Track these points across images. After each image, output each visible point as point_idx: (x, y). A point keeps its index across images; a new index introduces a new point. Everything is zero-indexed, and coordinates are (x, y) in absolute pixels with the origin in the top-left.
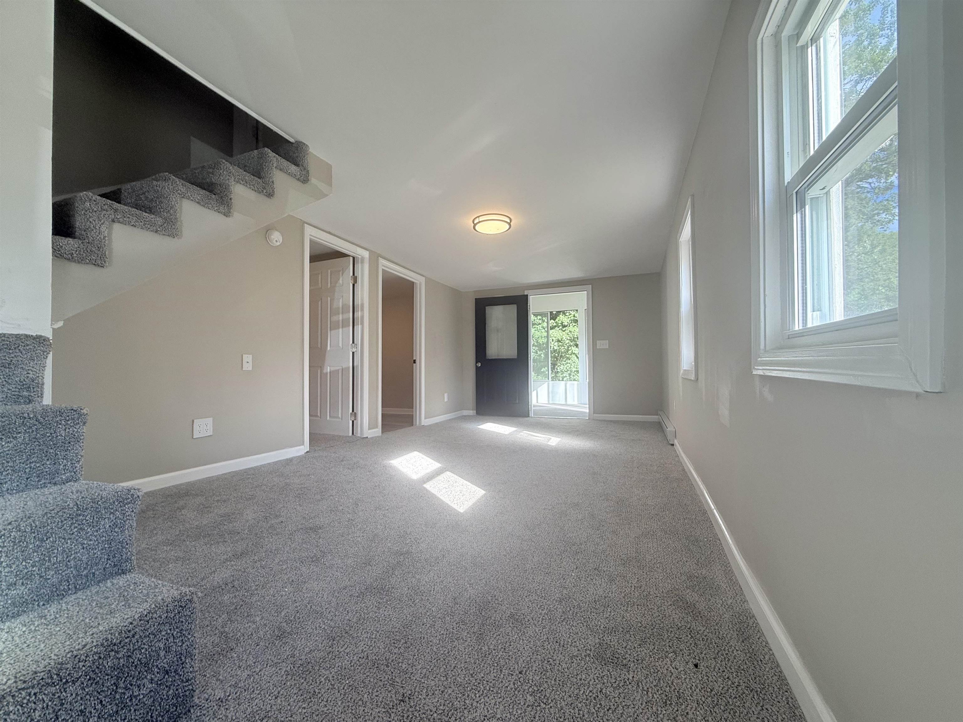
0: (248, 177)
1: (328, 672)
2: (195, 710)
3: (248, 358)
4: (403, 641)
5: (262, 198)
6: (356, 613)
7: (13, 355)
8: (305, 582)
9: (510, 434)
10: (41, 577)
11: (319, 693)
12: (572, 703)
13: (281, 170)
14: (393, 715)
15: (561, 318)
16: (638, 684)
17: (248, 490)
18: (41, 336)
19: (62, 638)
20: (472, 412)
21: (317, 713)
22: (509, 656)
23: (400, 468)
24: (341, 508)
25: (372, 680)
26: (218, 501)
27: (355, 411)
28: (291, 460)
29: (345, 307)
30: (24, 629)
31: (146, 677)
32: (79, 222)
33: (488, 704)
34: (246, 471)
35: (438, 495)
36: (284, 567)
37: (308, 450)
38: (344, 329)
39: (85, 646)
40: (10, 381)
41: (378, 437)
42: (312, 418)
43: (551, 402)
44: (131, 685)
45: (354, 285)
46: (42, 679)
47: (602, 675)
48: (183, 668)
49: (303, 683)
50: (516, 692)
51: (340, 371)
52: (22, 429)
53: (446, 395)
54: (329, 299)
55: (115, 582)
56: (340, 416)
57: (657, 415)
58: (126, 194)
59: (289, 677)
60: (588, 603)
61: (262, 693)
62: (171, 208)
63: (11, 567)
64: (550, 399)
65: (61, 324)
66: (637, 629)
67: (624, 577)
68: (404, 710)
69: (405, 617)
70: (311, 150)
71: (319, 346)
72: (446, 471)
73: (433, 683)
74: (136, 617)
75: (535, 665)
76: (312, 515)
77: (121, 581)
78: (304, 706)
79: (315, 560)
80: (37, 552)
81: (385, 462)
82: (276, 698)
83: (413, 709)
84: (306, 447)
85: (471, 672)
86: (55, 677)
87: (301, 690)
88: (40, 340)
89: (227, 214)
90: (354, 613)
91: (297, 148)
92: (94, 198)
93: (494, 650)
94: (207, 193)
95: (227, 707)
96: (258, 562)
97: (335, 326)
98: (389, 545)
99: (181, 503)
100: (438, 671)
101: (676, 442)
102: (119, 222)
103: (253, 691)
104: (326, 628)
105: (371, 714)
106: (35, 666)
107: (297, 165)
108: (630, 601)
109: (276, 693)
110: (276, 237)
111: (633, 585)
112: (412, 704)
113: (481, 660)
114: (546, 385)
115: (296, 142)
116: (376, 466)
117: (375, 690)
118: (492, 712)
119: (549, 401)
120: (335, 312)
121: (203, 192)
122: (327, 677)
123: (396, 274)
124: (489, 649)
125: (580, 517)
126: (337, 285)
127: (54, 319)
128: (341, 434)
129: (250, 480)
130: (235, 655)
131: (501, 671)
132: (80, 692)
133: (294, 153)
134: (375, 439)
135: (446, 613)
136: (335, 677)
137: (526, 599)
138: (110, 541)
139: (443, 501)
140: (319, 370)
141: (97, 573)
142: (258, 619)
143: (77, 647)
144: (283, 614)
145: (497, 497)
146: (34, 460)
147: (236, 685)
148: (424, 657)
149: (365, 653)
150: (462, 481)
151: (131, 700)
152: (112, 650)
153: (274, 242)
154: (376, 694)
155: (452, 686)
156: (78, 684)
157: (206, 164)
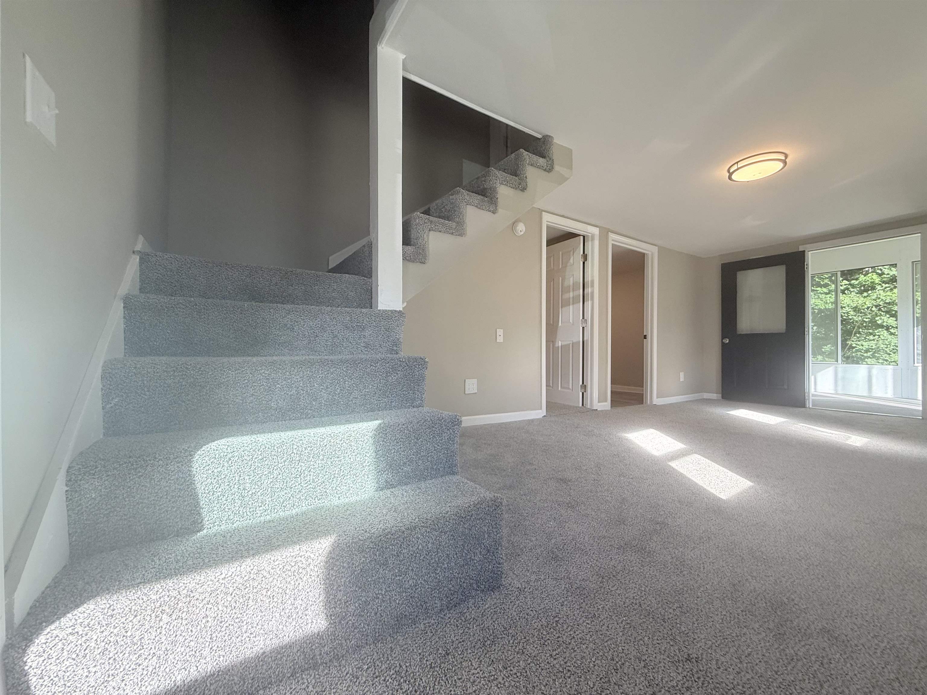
0: (509, 177)
1: (603, 603)
2: (503, 588)
3: (500, 332)
4: (676, 605)
5: (518, 193)
6: (620, 562)
7: (390, 323)
8: (566, 522)
9: (777, 425)
11: (599, 617)
13: (531, 165)
14: (680, 669)
17: (504, 439)
18: (399, 310)
20: (714, 396)
21: (601, 633)
22: (831, 674)
23: (637, 441)
24: (584, 468)
25: (650, 627)
26: (485, 444)
27: (585, 384)
28: (532, 421)
29: (576, 285)
30: (413, 492)
31: (478, 548)
32: (413, 234)
34: (500, 425)
35: (689, 476)
36: (546, 505)
37: (545, 414)
38: (574, 305)
39: (447, 512)
40: (389, 340)
41: (608, 410)
42: (548, 388)
43: (840, 392)
44: (471, 550)
45: (584, 263)
46: (431, 524)
48: (497, 552)
49: (582, 603)
51: (571, 346)
52: (400, 369)
53: (682, 375)
54: (561, 279)
55: (451, 478)
56: (570, 387)
58: (433, 211)
59: (569, 594)
61: (550, 597)
62: (461, 213)
63: (405, 452)
64: (839, 388)
65: (406, 304)
68: (693, 669)
70: (555, 141)
71: (552, 323)
72: (693, 453)
73: (723, 659)
74: (472, 503)
76: (560, 469)
77: (454, 479)
78: (587, 622)
79: (570, 506)
81: (619, 434)
82: (562, 606)
83: (703, 673)
84: (540, 413)
85: (776, 669)
86: (436, 526)
87: (582, 607)
89: (494, 212)
90: (618, 562)
91: (544, 143)
92: (420, 215)
93: (805, 658)
94: (482, 197)
95: (525, 596)
96: (524, 496)
97: (566, 303)
98: (641, 511)
100: (727, 649)
102: (433, 230)
103: (542, 593)
104: (593, 565)
105: (656, 657)
106: (426, 515)
107: (544, 157)
109: (561, 601)
110: (521, 228)
112: (702, 669)
113: (786, 661)
114: (831, 369)
115: (543, 136)
116: (611, 437)
117: (656, 638)
119: (836, 390)
120: (566, 290)
121: (480, 197)
122: (604, 607)
123: (625, 248)
124: (797, 654)
126: (568, 264)
127: (403, 301)
128: (571, 404)
130: (522, 561)
131: (821, 686)
132: (448, 542)
133: (541, 147)
134: (604, 413)
135: (725, 595)
136: (611, 610)
137: (846, 619)
138: (447, 449)
139: (695, 482)
140: (551, 345)
141: (441, 469)
142: (534, 539)
143: (444, 512)
144: (553, 542)
145: (772, 492)
146: (405, 389)
147: (528, 582)
148: (707, 629)
149: (637, 601)
150: (717, 466)
151: (470, 561)
152: (462, 521)
153: (519, 232)
154: (658, 642)
155: (750, 671)
156: (447, 535)
157: (480, 175)
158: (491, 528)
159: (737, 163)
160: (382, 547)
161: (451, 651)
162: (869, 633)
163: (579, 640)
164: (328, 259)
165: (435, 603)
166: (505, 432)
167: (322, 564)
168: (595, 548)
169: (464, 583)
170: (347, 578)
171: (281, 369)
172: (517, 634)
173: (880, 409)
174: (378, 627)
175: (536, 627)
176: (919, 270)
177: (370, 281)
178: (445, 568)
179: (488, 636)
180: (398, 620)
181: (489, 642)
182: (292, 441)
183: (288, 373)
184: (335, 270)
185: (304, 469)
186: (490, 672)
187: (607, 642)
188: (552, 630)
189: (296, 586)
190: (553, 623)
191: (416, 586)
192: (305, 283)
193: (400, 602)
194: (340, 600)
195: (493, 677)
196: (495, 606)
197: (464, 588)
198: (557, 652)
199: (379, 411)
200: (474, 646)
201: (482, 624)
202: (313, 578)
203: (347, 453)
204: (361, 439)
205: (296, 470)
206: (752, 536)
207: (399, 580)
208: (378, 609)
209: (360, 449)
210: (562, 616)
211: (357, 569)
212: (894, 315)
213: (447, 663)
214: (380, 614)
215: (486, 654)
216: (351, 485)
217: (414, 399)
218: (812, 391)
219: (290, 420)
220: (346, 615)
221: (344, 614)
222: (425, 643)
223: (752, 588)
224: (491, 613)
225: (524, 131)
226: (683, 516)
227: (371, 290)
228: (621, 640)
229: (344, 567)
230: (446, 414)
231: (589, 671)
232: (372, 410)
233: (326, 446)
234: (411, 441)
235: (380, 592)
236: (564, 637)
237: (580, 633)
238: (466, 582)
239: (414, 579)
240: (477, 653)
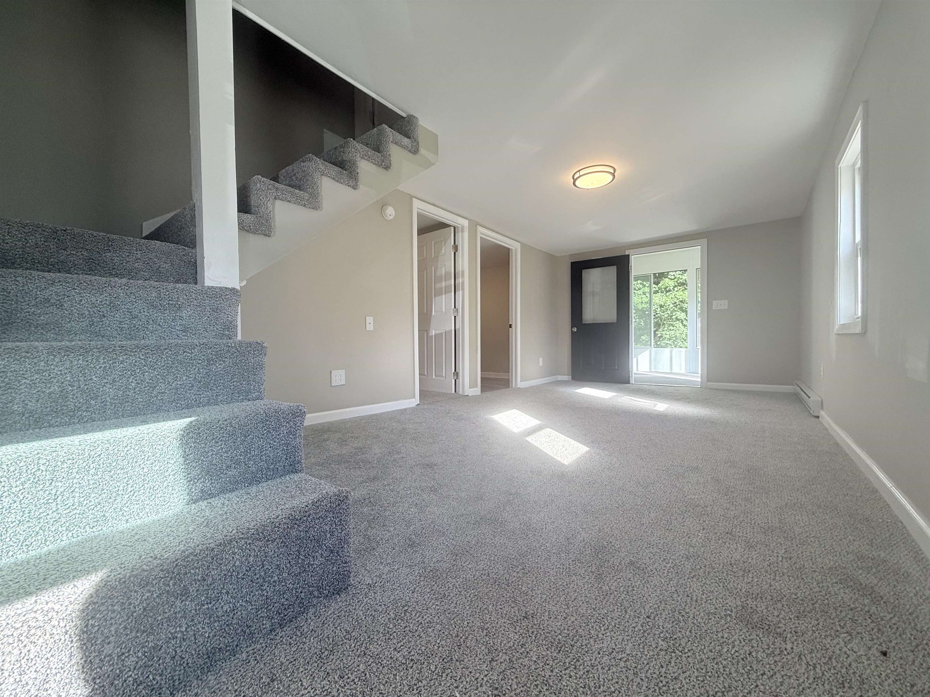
0: (371, 152)
1: (454, 580)
2: (351, 588)
3: (370, 320)
4: (520, 567)
5: (381, 170)
6: (474, 537)
7: (218, 302)
8: (427, 507)
9: (610, 398)
10: (246, 464)
11: (449, 596)
12: (714, 658)
13: (395, 143)
14: (518, 628)
15: (666, 282)
16: (800, 656)
17: (373, 431)
18: (235, 289)
19: (262, 509)
20: (567, 378)
21: (449, 611)
22: (633, 600)
23: (501, 421)
24: (451, 451)
25: (495, 594)
26: (352, 437)
27: (457, 371)
28: (405, 410)
29: (447, 274)
30: (238, 500)
31: (318, 551)
32: (253, 201)
33: (615, 639)
34: (371, 416)
35: (542, 448)
36: (409, 493)
37: (419, 403)
38: (447, 295)
39: (278, 516)
40: (218, 322)
41: (478, 395)
42: (421, 377)
43: (653, 370)
44: (309, 555)
45: (455, 253)
46: (253, 534)
47: (749, 638)
48: (342, 551)
49: (434, 585)
50: (646, 634)
51: (444, 334)
52: (228, 355)
53: (541, 359)
54: (433, 268)
55: (292, 477)
56: (444, 375)
57: (793, 385)
58: (282, 178)
59: (422, 579)
60: (722, 564)
61: (401, 586)
62: (315, 184)
63: (228, 454)
64: (653, 367)
65: (244, 283)
66: (791, 600)
67: (767, 545)
68: (528, 625)
69: (520, 547)
70: (420, 122)
71: (425, 312)
72: (546, 427)
73: (554, 609)
74: (310, 502)
75: (664, 614)
76: (428, 455)
77: (296, 477)
78: (436, 603)
79: (433, 490)
80: (242, 444)
81: (486, 416)
82: (413, 593)
83: (537, 627)
84: (414, 402)
85: (594, 607)
86: (261, 534)
87: (433, 590)
88: (233, 291)
89: (355, 188)
90: (472, 537)
91: (409, 122)
92: (262, 180)
93: (616, 591)
94: (340, 169)
95: (375, 591)
96: (387, 487)
97: (439, 293)
98: (498, 485)
99: (326, 436)
100: (558, 599)
101: (823, 413)
102: (280, 199)
103: (394, 584)
104: (449, 545)
105: (497, 622)
106: (248, 524)
107: (409, 137)
108: (777, 570)
109: (412, 588)
110: (390, 212)
111: (779, 555)
112: (536, 623)
113: (602, 597)
114: (647, 352)
115: (408, 116)
116: (479, 419)
117: (499, 604)
118: (620, 646)
119: (650, 369)
120: (439, 279)
121: (337, 169)
122: (454, 585)
123: (492, 242)
124: (610, 589)
125: (702, 480)
126: (440, 254)
127: (241, 280)
128: (444, 391)
129: (374, 423)
130: (377, 554)
131: (626, 611)
132: (277, 551)
133: (406, 127)
134: (475, 397)
135: (560, 550)
136: (461, 586)
137: (646, 550)
138: (287, 445)
139: (545, 453)
140: (426, 334)
141: (280, 468)
142: (392, 529)
143: (273, 517)
144: (412, 529)
145: (602, 454)
146: (235, 379)
147: (380, 576)
148: (543, 584)
149: (486, 571)
150: (563, 437)
151: (309, 567)
152: (296, 524)
153: (389, 216)
154: (500, 607)
155: (575, 615)
156: (275, 543)
157: (338, 145)
158: (334, 526)
159: (579, 171)
160: (179, 574)
161: (278, 675)
162: (660, 558)
163: (427, 624)
164: (142, 225)
165: (263, 625)
166: (376, 422)
167: (73, 615)
168: (452, 527)
169: (301, 592)
170: (120, 624)
171: (28, 358)
172: (360, 635)
173: (676, 381)
174: (177, 673)
175: (383, 622)
176: (700, 276)
177: (194, 251)
178: (275, 582)
179: (326, 646)
180: (209, 657)
181: (326, 653)
182: (38, 453)
183: (42, 364)
184: (150, 237)
185: (62, 490)
186: (324, 687)
187: (453, 619)
188: (400, 621)
189: (23, 655)
190: (401, 613)
191: (234, 610)
192: (87, 247)
193: (211, 635)
194: (110, 655)
195: (326, 692)
196: (339, 610)
197: (302, 599)
198: (402, 643)
199: (200, 407)
200: (308, 663)
201: (321, 634)
202: (57, 637)
203: (136, 462)
204: (159, 443)
205: (47, 492)
206: (585, 493)
207: (208, 609)
208: (176, 651)
209: (158, 455)
210: (412, 604)
211: (137, 609)
212: (685, 311)
213: (270, 692)
214: (181, 657)
215: (321, 668)
216: (146, 502)
217: (248, 392)
218: (635, 370)
219: (50, 426)
220: (121, 672)
221: (118, 671)
222: (245, 676)
223: (582, 539)
224: (334, 619)
225: (387, 105)
226: (534, 484)
227: (196, 263)
228: (467, 614)
229: (113, 611)
230: (285, 405)
231: (432, 655)
232: (188, 407)
233: (100, 455)
234: (236, 439)
235: (178, 629)
236: (411, 625)
237: (428, 617)
238: (303, 591)
239: (230, 602)
240: (310, 669)
